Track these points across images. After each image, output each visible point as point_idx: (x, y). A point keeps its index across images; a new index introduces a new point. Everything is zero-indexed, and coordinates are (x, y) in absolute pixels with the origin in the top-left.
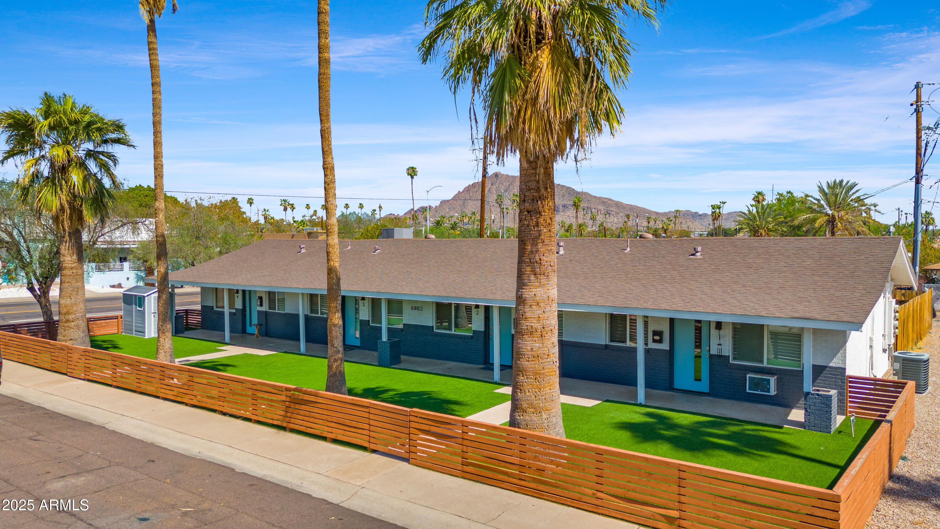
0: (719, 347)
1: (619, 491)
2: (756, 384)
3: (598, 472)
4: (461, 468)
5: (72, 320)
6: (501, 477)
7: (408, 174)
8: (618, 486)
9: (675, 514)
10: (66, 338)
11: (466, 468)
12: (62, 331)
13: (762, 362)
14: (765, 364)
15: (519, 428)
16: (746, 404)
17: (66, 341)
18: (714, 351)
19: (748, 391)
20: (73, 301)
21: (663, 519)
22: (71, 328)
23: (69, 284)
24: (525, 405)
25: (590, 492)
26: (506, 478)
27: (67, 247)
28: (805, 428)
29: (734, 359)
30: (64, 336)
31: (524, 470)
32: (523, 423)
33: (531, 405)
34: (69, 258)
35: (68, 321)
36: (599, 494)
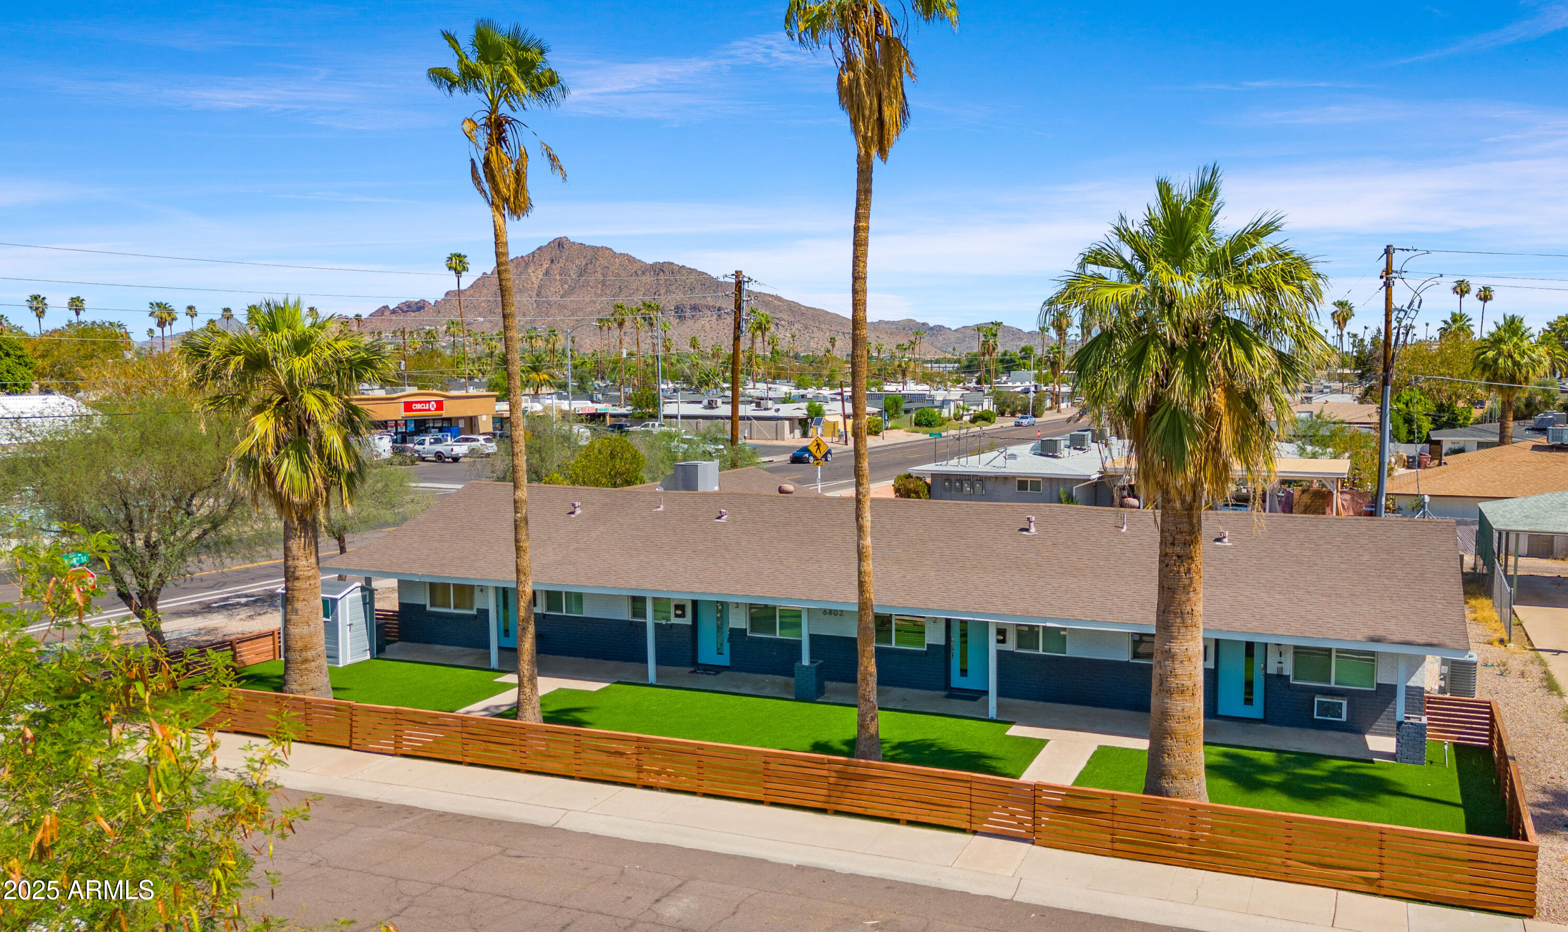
0: (1280, 665)
1: (1314, 858)
2: (1326, 709)
3: (1288, 840)
4: (1110, 846)
5: (311, 658)
6: (1165, 852)
7: (450, 268)
8: (1313, 853)
9: (1376, 875)
10: (304, 687)
11: (1118, 846)
12: (297, 677)
13: (1329, 682)
14: (1333, 685)
15: (1168, 796)
16: (1314, 732)
17: (304, 692)
18: (1272, 669)
19: (1315, 717)
20: (312, 628)
21: (1362, 881)
22: (311, 671)
23: (305, 603)
24: (1174, 771)
25: (1279, 860)
26: (1173, 853)
27: (302, 545)
28: (1396, 760)
29: (1295, 678)
30: (301, 685)
31: (1194, 843)
32: (1174, 791)
33: (1182, 771)
34: (304, 563)
35: (306, 661)
36: (1289, 862)
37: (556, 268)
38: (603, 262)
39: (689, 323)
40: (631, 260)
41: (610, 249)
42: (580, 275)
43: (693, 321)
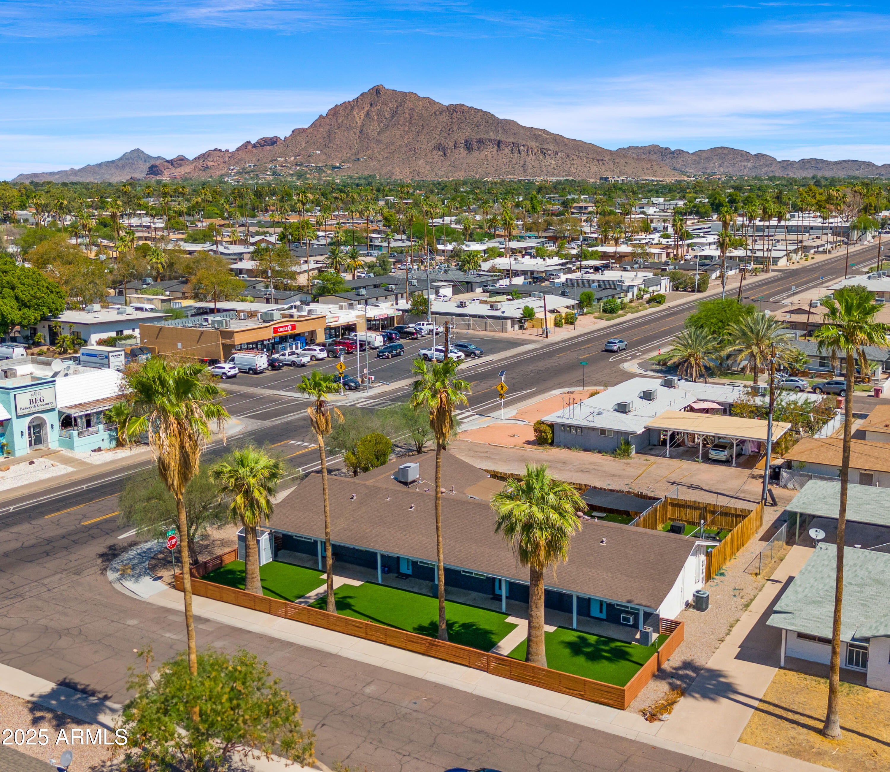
2: (625, 619)
9: (583, 693)
14: (629, 609)
16: (621, 627)
19: (621, 622)
22: (255, 581)
23: (253, 557)
27: (252, 537)
28: (639, 644)
30: (251, 587)
35: (253, 578)
36: (560, 687)
37: (374, 109)
38: (410, 105)
39: (475, 154)
40: (432, 102)
41: (416, 94)
42: (392, 117)
43: (478, 152)
